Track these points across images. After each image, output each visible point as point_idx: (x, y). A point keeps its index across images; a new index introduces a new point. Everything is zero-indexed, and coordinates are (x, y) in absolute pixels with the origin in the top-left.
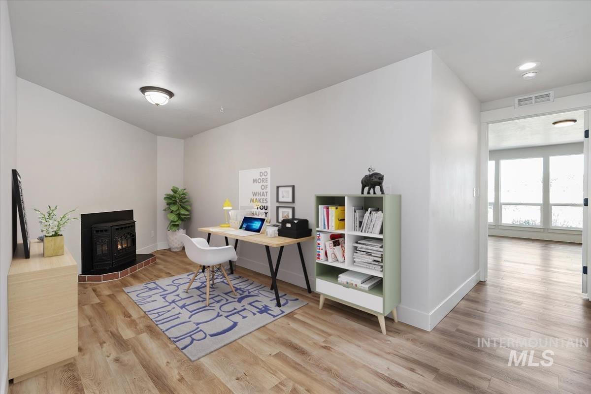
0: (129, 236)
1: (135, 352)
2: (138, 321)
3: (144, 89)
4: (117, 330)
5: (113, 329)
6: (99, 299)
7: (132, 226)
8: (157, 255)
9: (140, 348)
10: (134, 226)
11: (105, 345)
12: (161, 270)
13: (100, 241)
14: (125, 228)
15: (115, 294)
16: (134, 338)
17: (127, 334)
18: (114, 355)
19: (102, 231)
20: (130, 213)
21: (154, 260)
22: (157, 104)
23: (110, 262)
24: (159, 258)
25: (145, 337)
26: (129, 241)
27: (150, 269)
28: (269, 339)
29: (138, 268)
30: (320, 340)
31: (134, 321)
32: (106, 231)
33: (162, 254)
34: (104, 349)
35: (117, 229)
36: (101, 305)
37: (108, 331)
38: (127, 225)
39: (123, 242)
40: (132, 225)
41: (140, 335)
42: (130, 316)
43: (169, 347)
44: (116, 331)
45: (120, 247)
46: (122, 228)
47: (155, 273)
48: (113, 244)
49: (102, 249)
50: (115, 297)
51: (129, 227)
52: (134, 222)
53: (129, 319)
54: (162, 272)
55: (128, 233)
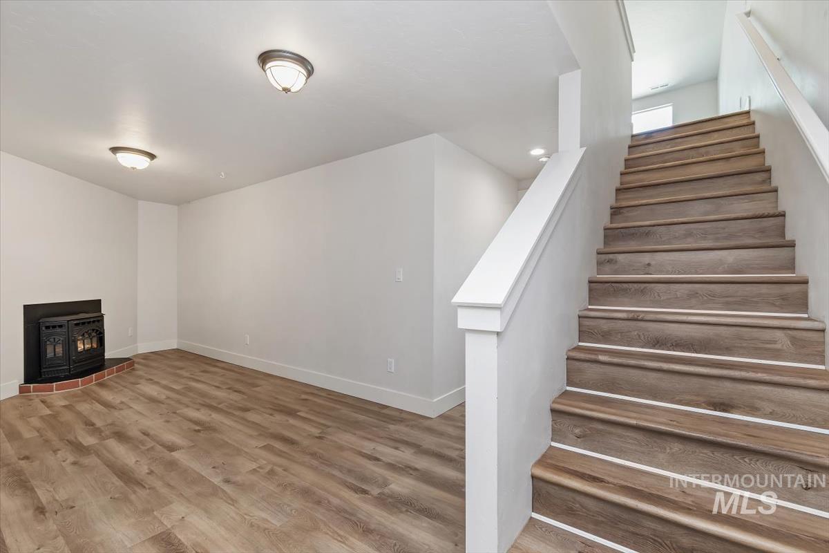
0: (94, 334)
1: (98, 456)
2: (103, 429)
3: (115, 150)
4: (76, 438)
5: (71, 437)
6: (51, 410)
7: (98, 321)
8: (136, 360)
9: (105, 452)
10: (102, 320)
11: (59, 452)
12: (140, 377)
13: (52, 340)
14: (89, 323)
15: (74, 404)
16: (97, 444)
17: (88, 440)
18: (71, 459)
19: (54, 327)
20: (97, 304)
21: (132, 364)
22: (133, 168)
23: (66, 367)
24: (138, 363)
25: (112, 443)
26: (95, 340)
27: (125, 376)
28: (260, 435)
29: (107, 375)
30: (316, 432)
31: (98, 428)
32: (61, 326)
33: (143, 359)
34: (58, 456)
35: (76, 325)
36: (55, 416)
37: (64, 439)
38: (92, 320)
39: (85, 341)
40: (100, 320)
41: (106, 441)
42: (93, 425)
43: (140, 448)
44: (74, 440)
45: (80, 347)
46: (84, 323)
47: (132, 380)
48: (70, 344)
49: (55, 350)
50: (74, 407)
51: (94, 322)
52: (102, 316)
53: (92, 427)
54: (141, 379)
55: (93, 330)
